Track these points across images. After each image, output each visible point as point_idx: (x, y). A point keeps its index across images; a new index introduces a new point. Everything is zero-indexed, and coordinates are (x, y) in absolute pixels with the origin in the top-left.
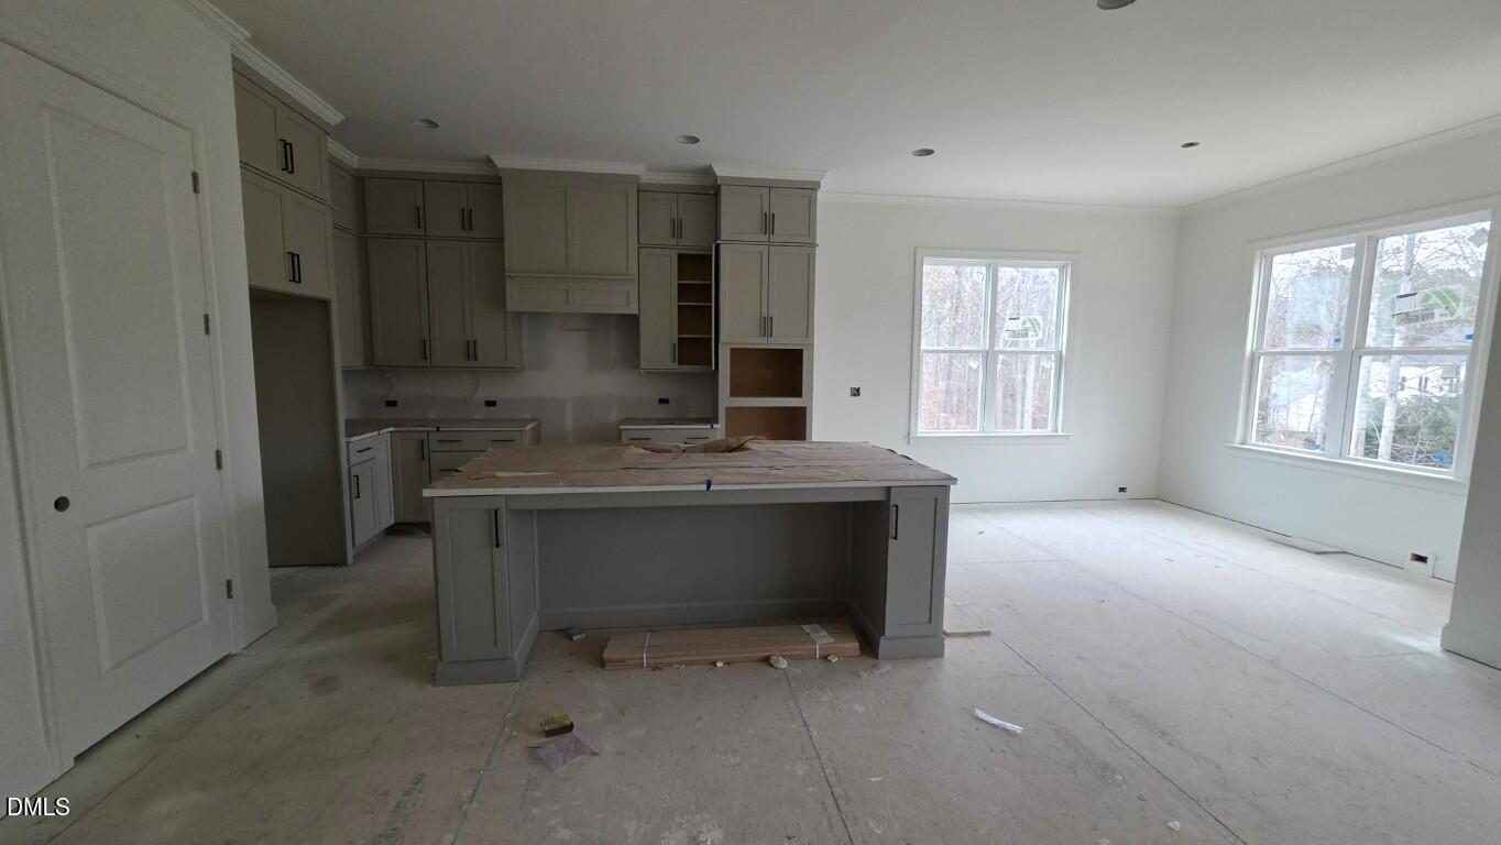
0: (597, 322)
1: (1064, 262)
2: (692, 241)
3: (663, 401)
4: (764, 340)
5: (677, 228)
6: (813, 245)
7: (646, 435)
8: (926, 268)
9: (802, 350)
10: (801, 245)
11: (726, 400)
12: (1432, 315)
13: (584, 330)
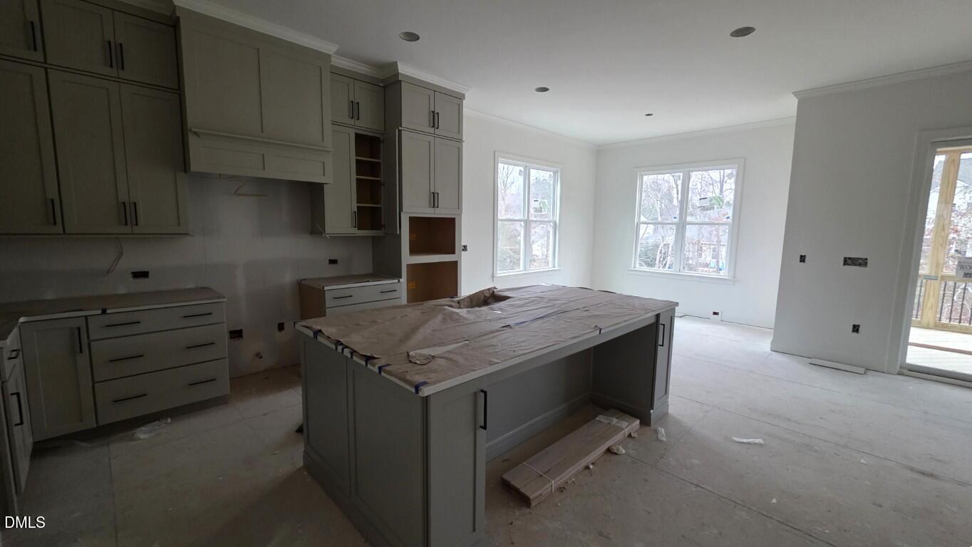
0: (267, 187)
1: (556, 169)
2: (368, 123)
3: (333, 262)
4: (432, 210)
5: (354, 110)
6: (460, 141)
7: (347, 293)
8: (500, 166)
9: (454, 219)
10: (451, 139)
11: (407, 259)
12: (714, 208)
13: (253, 195)
